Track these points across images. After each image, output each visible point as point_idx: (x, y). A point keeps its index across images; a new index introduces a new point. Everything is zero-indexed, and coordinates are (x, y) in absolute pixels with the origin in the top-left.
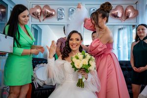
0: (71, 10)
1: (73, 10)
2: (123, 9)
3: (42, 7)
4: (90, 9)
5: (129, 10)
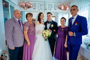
0: (40, 4)
1: (41, 5)
3: (26, 2)
5: (67, 6)
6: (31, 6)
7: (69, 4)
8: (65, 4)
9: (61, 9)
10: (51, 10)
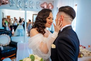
0: (18, 1)
1: (20, 1)
2: (47, 4)
4: (30, 2)
5: (50, 5)
6: (7, 2)
7: (52, 3)
8: (48, 3)
9: (43, 8)
10: (33, 9)
